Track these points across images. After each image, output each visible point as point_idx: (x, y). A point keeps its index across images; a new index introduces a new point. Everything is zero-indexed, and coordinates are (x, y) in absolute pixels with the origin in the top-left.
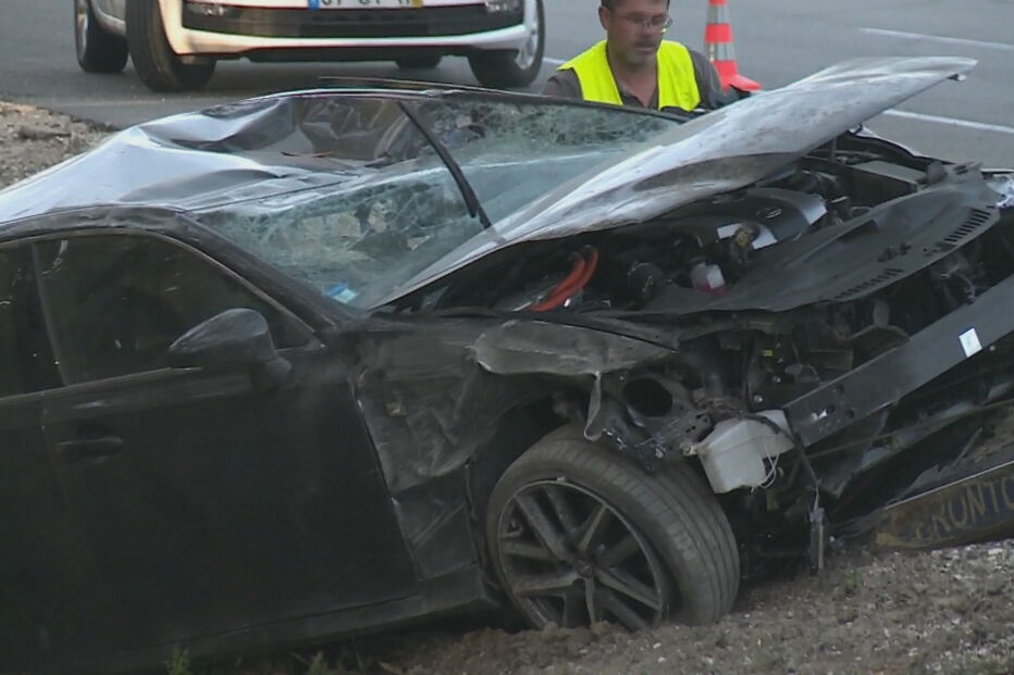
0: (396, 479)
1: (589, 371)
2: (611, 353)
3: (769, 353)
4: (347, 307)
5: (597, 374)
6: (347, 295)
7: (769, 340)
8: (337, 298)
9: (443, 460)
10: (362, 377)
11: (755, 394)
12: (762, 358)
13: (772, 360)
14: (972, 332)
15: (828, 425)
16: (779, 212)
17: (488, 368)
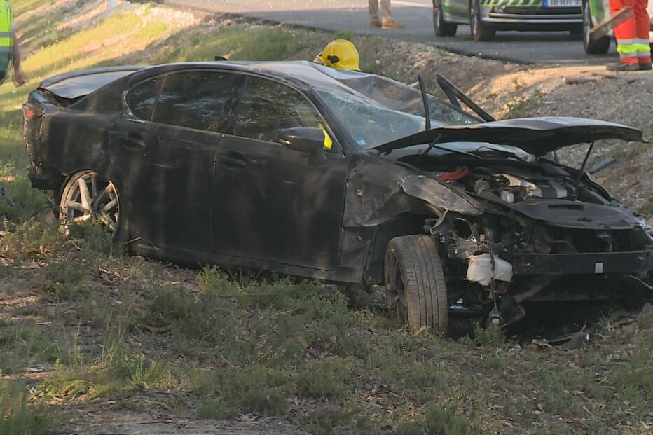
0: (348, 221)
1: (444, 207)
2: (456, 203)
3: (518, 234)
4: (360, 147)
5: (447, 209)
6: (362, 142)
7: (520, 229)
8: (357, 142)
9: (369, 221)
10: (353, 174)
11: (505, 247)
12: (514, 236)
13: (518, 238)
14: (601, 264)
15: (528, 270)
16: (548, 186)
17: (405, 190)
